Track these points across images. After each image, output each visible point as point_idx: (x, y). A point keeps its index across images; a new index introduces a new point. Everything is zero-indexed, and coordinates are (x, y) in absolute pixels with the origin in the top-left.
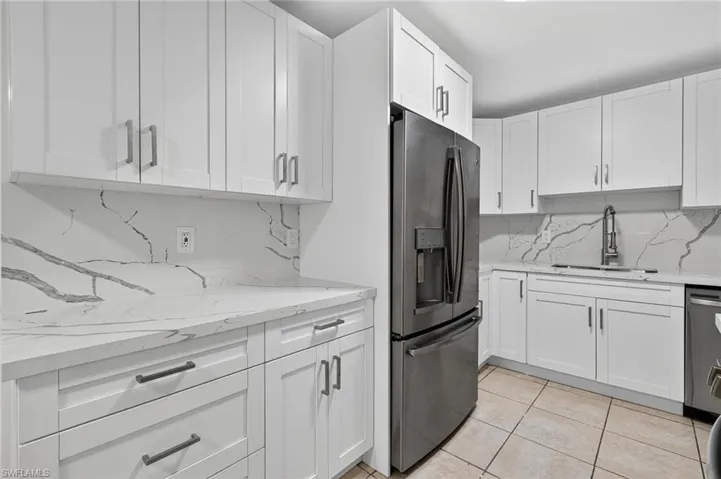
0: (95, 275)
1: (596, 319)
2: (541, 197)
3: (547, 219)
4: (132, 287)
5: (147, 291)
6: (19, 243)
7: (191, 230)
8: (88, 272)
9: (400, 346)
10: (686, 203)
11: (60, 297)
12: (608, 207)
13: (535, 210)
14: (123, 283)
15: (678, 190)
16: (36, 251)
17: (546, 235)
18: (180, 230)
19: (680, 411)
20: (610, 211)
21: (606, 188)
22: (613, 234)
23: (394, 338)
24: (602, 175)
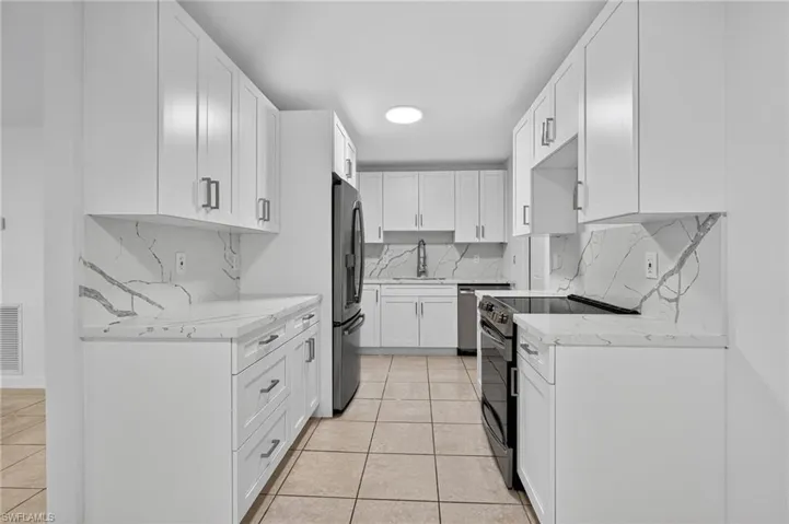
0: (133, 293)
1: (419, 309)
2: (385, 233)
3: (386, 247)
4: (153, 303)
5: (160, 307)
6: (92, 266)
7: (184, 255)
8: (129, 291)
9: (339, 330)
10: (457, 240)
11: (115, 312)
12: (421, 241)
13: (381, 241)
14: (148, 300)
15: (453, 232)
16: (101, 273)
17: (386, 258)
18: (179, 255)
19: (456, 352)
20: (422, 244)
21: (422, 229)
22: (425, 258)
23: (335, 325)
24: (419, 219)
